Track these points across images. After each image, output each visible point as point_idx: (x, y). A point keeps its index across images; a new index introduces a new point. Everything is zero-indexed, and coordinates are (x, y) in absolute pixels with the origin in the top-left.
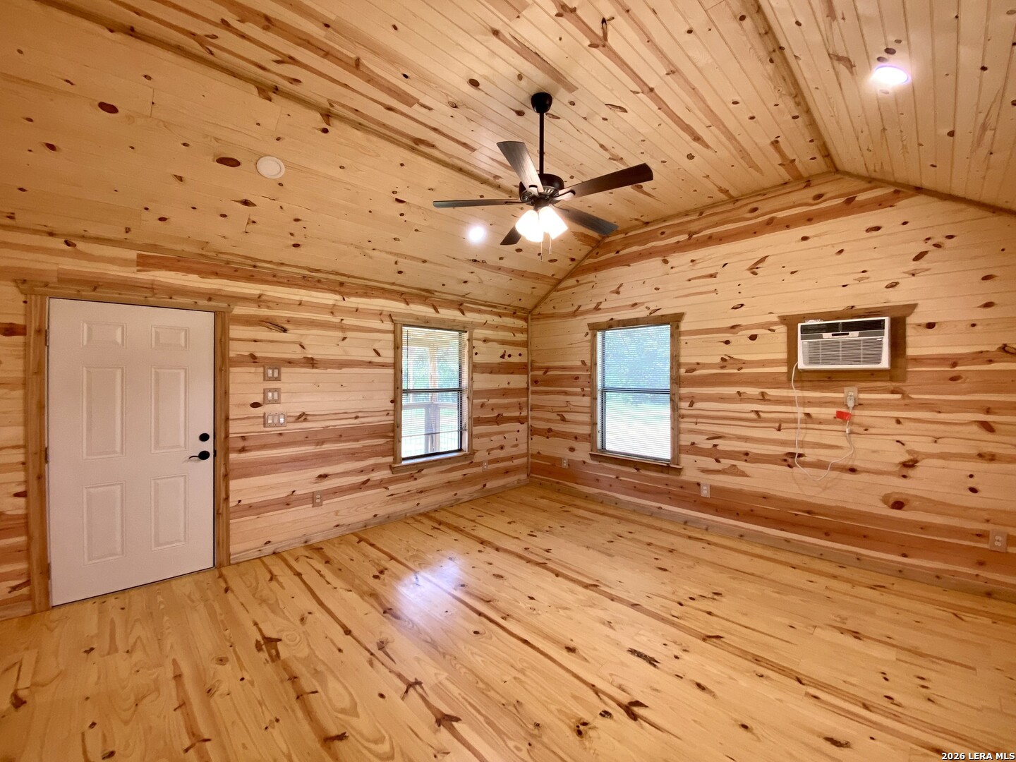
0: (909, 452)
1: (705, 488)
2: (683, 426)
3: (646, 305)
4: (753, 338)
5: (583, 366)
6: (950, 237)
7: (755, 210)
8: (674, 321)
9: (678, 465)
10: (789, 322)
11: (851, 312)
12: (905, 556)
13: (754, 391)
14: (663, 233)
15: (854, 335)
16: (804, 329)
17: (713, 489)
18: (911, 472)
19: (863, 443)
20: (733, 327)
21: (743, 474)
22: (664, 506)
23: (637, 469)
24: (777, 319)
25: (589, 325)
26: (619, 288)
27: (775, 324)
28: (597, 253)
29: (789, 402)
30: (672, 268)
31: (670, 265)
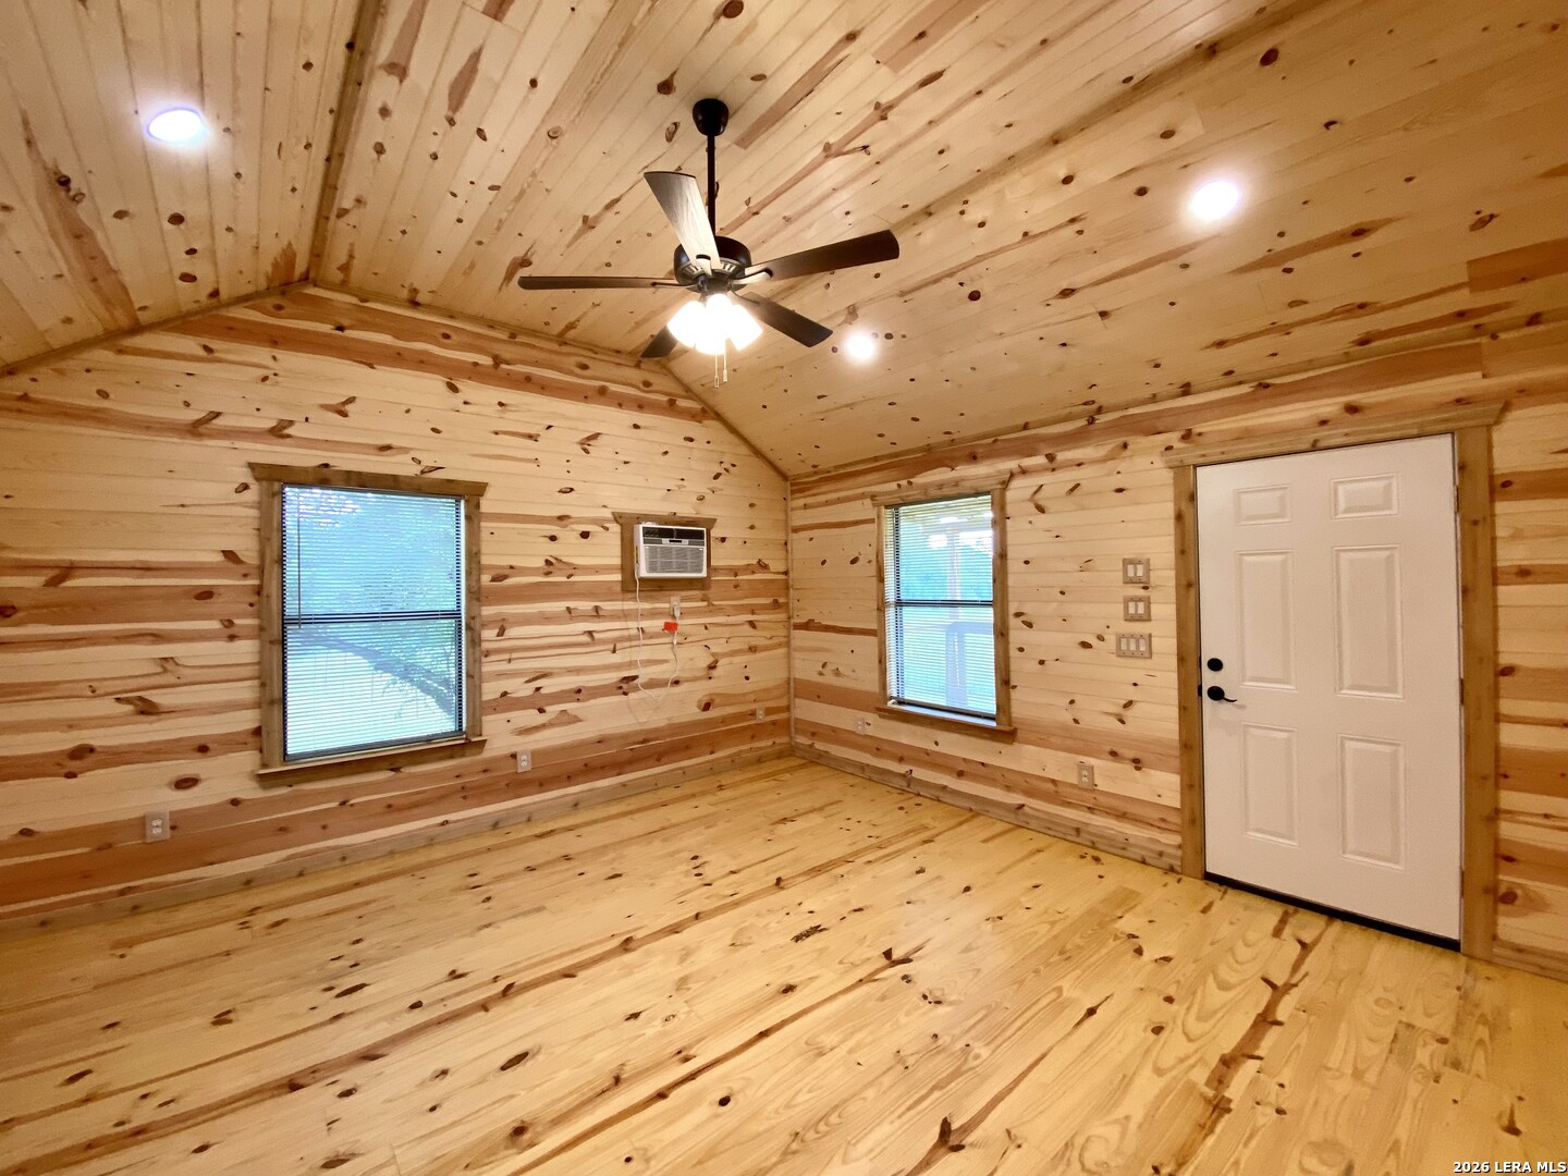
0: (713, 655)
1: (525, 757)
2: (486, 668)
3: (413, 454)
4: (585, 535)
5: (230, 565)
6: (734, 465)
7: (585, 367)
8: (468, 494)
9: (481, 735)
10: (626, 522)
11: (673, 518)
12: (712, 753)
13: (586, 605)
14: (446, 336)
15: (685, 542)
16: (647, 532)
17: (535, 755)
18: (714, 673)
19: (685, 653)
20: (561, 518)
21: (576, 720)
22: (451, 817)
23: (396, 770)
24: (611, 516)
25: (251, 466)
26: (345, 403)
27: (608, 521)
28: (279, 307)
29: (624, 615)
30: (466, 403)
31: (460, 398)
